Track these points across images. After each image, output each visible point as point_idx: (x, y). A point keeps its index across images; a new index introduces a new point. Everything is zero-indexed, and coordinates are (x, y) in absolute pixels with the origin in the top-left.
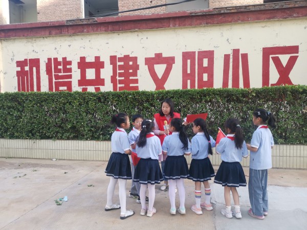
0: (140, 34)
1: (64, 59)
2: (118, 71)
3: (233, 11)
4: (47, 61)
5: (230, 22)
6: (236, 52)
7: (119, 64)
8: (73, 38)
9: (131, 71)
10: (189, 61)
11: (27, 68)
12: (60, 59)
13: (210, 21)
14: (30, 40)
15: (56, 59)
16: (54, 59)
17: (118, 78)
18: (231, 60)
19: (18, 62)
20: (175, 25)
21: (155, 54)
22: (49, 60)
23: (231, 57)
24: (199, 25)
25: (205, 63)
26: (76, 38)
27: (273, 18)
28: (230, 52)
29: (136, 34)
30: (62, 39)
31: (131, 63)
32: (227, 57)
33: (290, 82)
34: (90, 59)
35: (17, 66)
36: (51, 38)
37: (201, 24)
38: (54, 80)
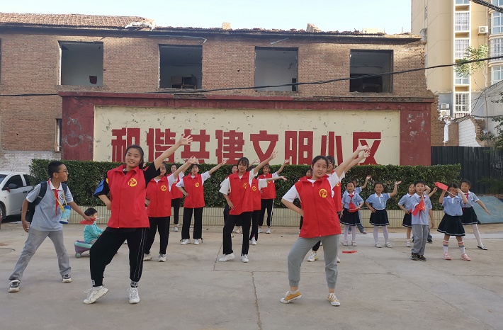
0: (246, 112)
1: (168, 130)
2: (223, 145)
3: (329, 100)
4: (148, 132)
5: (327, 109)
6: (332, 134)
7: (224, 138)
8: (179, 110)
9: (236, 146)
10: (291, 139)
11: (124, 138)
12: (163, 131)
13: (310, 106)
14: (130, 109)
15: (158, 130)
16: (156, 129)
17: (223, 152)
18: (328, 141)
19: (113, 131)
20: (279, 108)
21: (260, 131)
22: (151, 130)
23: (328, 138)
24: (301, 109)
25: (306, 142)
26: (181, 110)
27: (361, 108)
28: (327, 134)
29: (243, 111)
30: (167, 111)
31: (236, 138)
32: (324, 138)
33: (375, 162)
34: (196, 132)
35: (113, 135)
36: (154, 109)
37: (302, 108)
38: (155, 151)
